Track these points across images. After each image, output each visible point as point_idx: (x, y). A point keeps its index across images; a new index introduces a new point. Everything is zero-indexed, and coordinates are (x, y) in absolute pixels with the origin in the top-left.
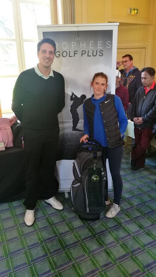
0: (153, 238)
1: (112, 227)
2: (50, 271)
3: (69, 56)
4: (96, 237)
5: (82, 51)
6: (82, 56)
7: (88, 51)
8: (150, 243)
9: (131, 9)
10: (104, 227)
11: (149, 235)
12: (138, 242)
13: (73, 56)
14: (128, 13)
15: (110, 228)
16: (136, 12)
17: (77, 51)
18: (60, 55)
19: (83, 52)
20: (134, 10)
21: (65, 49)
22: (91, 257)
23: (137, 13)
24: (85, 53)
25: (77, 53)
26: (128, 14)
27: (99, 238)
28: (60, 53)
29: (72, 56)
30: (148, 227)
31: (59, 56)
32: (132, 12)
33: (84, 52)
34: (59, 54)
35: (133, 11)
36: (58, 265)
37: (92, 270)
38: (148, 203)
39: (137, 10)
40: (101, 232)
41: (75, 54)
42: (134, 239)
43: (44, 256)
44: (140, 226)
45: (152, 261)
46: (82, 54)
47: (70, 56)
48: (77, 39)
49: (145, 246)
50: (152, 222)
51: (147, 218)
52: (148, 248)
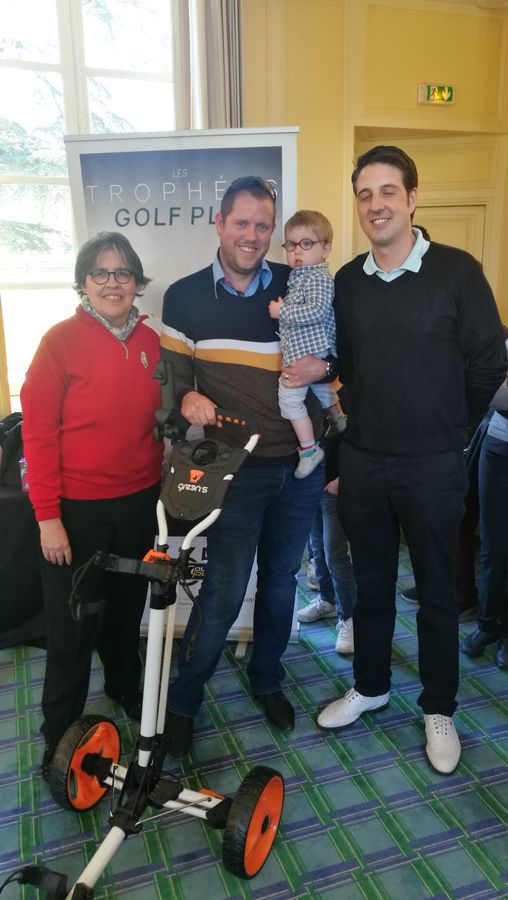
0: (369, 794)
1: (254, 751)
2: (16, 854)
3: (156, 224)
4: (192, 773)
5: (194, 209)
6: (193, 223)
7: (211, 208)
8: (352, 809)
9: (429, 87)
10: (231, 747)
11: (361, 783)
12: (315, 799)
13: (168, 222)
14: (422, 98)
15: (247, 753)
16: (446, 95)
17: (179, 209)
18: (128, 219)
19: (196, 211)
20: (441, 89)
21: (143, 202)
22: (153, 827)
23: (450, 99)
24: (203, 213)
25: (178, 215)
26: (419, 101)
27: (200, 777)
28: (128, 212)
29: (164, 224)
30: (368, 760)
31: (126, 222)
32: (431, 97)
33: (198, 212)
34: (128, 216)
35: (436, 94)
36: (47, 840)
37: (140, 866)
38: (399, 692)
39: (450, 89)
40: (213, 762)
41: (172, 216)
42: (310, 790)
43: (16, 811)
44: (343, 757)
45: (340, 861)
46: (193, 217)
47: (159, 222)
48: (177, 174)
49: (334, 814)
50: (389, 748)
51: (379, 736)
52: (342, 821)
